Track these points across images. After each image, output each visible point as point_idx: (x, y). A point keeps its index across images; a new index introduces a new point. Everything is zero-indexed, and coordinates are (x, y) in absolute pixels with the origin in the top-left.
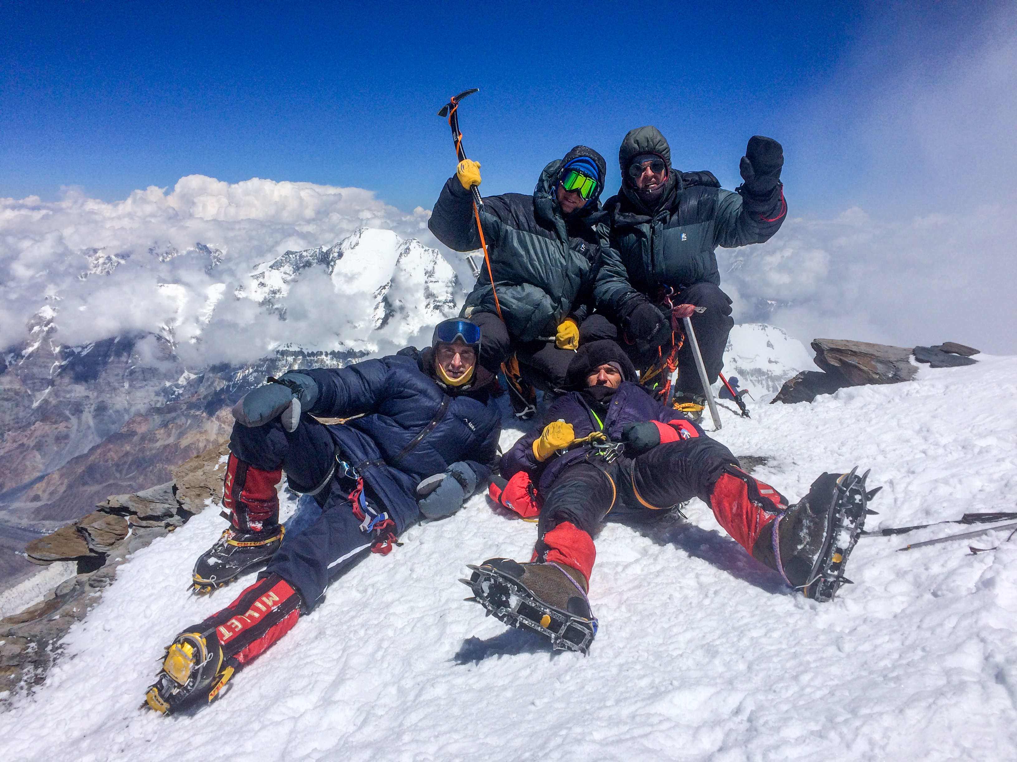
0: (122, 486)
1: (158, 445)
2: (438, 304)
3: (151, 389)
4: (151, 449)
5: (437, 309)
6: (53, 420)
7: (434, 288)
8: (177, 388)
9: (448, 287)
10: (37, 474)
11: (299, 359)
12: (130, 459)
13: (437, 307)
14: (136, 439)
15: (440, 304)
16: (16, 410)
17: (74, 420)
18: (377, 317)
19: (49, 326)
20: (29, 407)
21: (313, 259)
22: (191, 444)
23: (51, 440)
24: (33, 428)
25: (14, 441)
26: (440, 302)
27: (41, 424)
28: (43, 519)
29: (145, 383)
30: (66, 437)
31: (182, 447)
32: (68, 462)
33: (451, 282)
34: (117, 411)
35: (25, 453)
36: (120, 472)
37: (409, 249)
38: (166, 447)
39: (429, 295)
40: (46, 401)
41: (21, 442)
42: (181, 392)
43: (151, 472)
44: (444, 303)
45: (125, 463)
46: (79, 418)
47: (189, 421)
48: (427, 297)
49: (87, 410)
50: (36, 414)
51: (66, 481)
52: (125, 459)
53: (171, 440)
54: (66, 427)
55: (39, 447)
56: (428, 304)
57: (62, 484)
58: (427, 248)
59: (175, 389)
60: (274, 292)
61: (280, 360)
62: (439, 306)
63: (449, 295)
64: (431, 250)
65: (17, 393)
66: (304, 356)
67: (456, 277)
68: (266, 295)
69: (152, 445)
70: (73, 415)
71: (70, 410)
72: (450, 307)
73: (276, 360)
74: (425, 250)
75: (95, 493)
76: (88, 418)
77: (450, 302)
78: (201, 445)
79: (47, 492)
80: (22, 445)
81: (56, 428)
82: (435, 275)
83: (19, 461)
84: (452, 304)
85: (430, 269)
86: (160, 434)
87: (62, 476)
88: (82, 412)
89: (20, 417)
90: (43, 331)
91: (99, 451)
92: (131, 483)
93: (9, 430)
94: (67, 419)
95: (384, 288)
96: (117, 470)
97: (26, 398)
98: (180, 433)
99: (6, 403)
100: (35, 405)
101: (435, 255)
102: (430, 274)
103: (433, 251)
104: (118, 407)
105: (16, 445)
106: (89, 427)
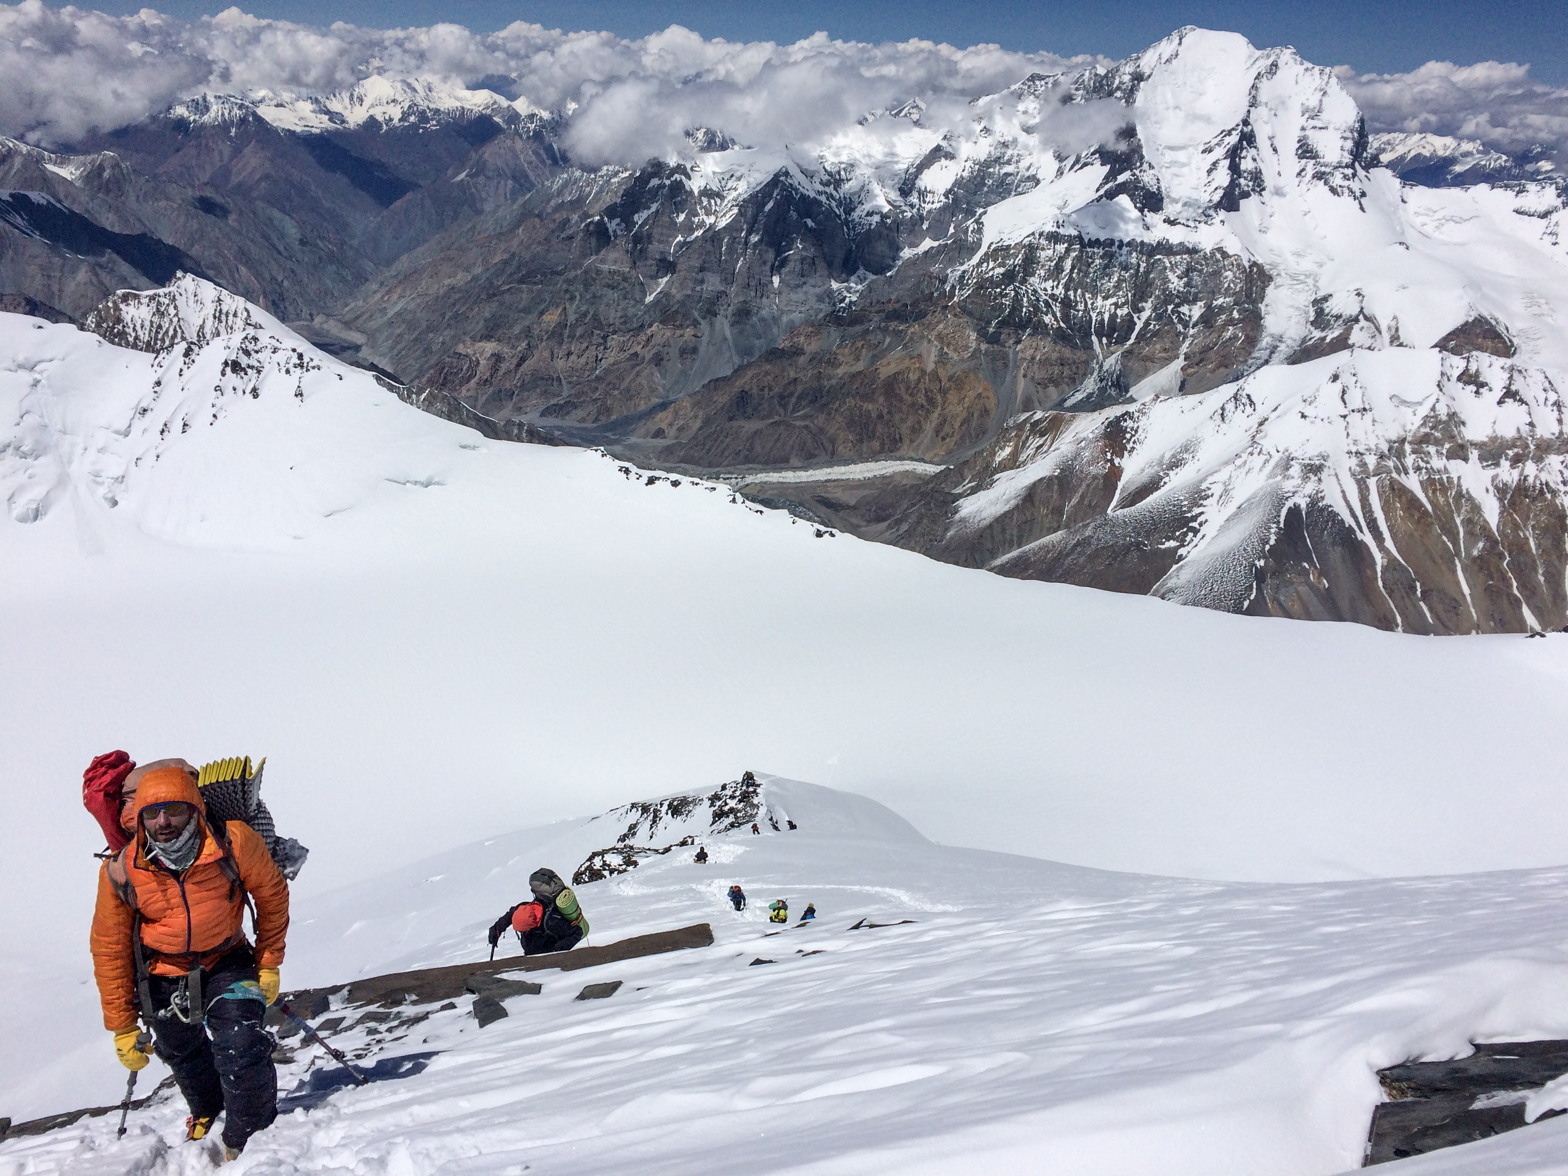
0: (794, 427)
1: (840, 371)
2: (1323, 169)
3: (812, 291)
4: (830, 378)
5: (1320, 179)
6: (678, 323)
7: (1318, 140)
8: (849, 292)
9: (1345, 139)
10: (656, 401)
11: (1075, 250)
12: (799, 389)
13: (1319, 176)
14: (802, 360)
15: (1328, 170)
16: (623, 304)
17: (704, 325)
18: (1214, 185)
19: (673, 179)
20: (642, 301)
21: (1077, 89)
22: (898, 373)
23: (674, 352)
24: (649, 332)
25: (622, 350)
26: (1326, 166)
27: (661, 326)
28: (680, 462)
29: (803, 280)
30: (695, 350)
31: (882, 377)
32: (703, 386)
33: (1352, 131)
34: (763, 320)
35: (638, 368)
36: (785, 407)
37: (1276, 66)
38: (854, 376)
39: (1306, 151)
40: (665, 294)
41: (631, 351)
42: (854, 299)
43: (836, 410)
44: (1336, 168)
45: (792, 394)
46: (712, 324)
47: (888, 340)
48: (1301, 157)
49: (722, 312)
50: (651, 312)
51: (701, 413)
52: (791, 388)
53: (860, 366)
54: (694, 336)
55: (658, 360)
56: (1303, 170)
57: (696, 417)
58: (1310, 65)
59: (845, 293)
60: (1005, 145)
61: (1043, 249)
62: (1324, 173)
63: (1346, 154)
64: (1317, 68)
65: (625, 279)
66: (1083, 245)
67: (1362, 121)
68: (992, 149)
69: (830, 371)
70: (704, 318)
71: (700, 310)
72: (1346, 177)
73: (1037, 248)
74: (1307, 70)
75: (756, 433)
76: (723, 325)
77: (1347, 166)
78: (913, 377)
79: (675, 427)
80: (636, 354)
81: (682, 336)
82: (1324, 116)
83: (631, 377)
84: (1349, 171)
85: (1313, 102)
86: (843, 355)
87: (694, 405)
88: (715, 315)
89: (630, 314)
90: (664, 186)
91: (750, 374)
92: (807, 423)
93: (614, 332)
94: (696, 324)
95: (1229, 133)
96: (780, 404)
97: (637, 287)
98: (874, 356)
99: (611, 292)
100: (649, 299)
101: (1326, 77)
102: (1313, 113)
103: (1322, 72)
104: (764, 313)
105: (623, 356)
106: (726, 339)
